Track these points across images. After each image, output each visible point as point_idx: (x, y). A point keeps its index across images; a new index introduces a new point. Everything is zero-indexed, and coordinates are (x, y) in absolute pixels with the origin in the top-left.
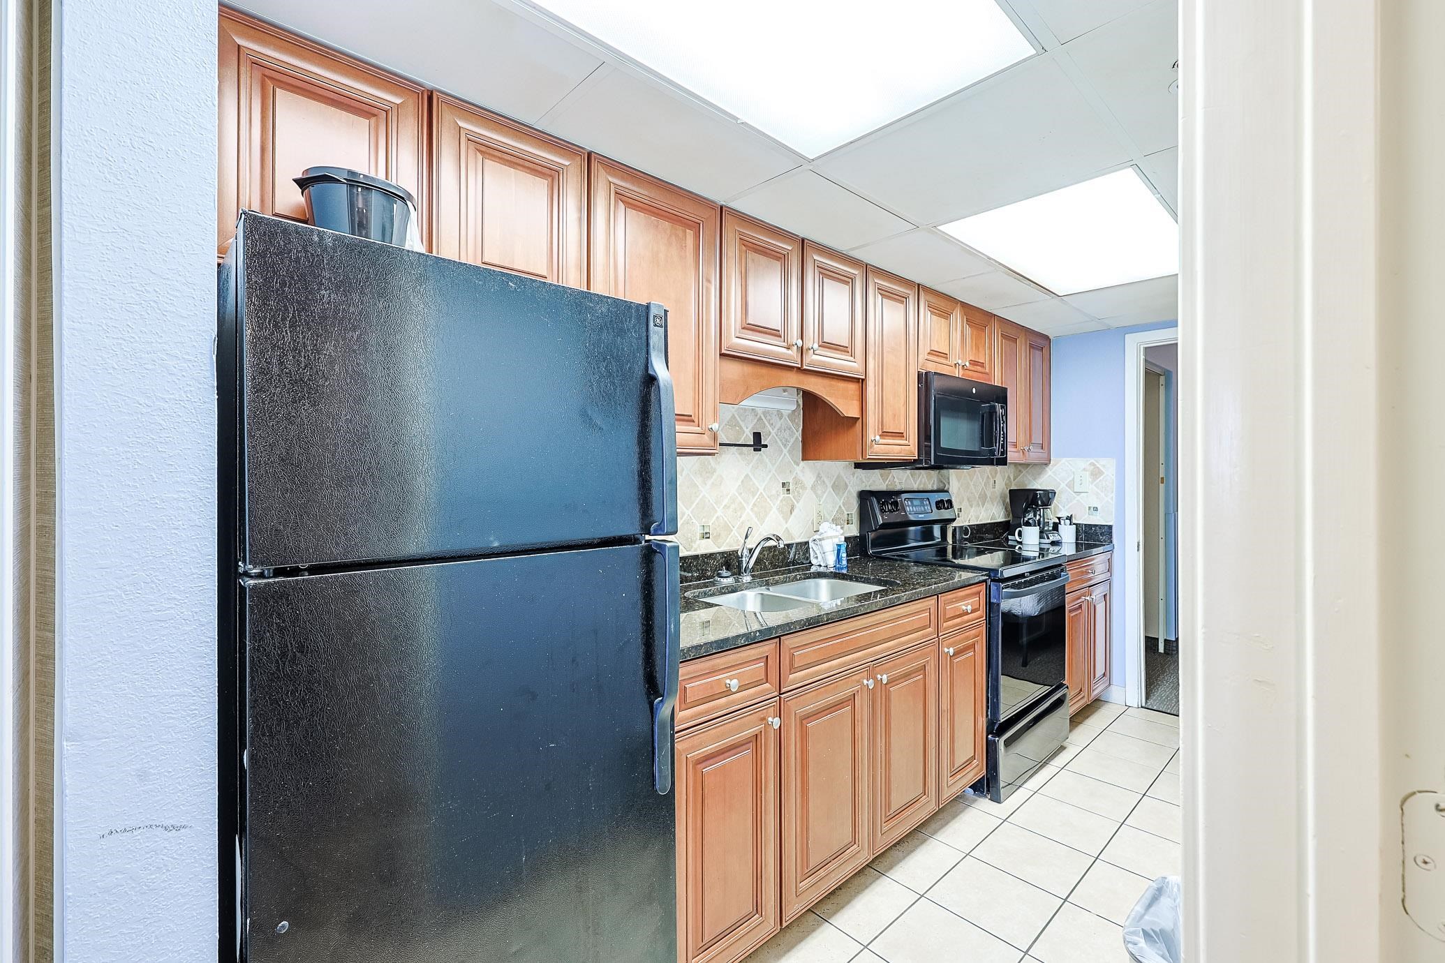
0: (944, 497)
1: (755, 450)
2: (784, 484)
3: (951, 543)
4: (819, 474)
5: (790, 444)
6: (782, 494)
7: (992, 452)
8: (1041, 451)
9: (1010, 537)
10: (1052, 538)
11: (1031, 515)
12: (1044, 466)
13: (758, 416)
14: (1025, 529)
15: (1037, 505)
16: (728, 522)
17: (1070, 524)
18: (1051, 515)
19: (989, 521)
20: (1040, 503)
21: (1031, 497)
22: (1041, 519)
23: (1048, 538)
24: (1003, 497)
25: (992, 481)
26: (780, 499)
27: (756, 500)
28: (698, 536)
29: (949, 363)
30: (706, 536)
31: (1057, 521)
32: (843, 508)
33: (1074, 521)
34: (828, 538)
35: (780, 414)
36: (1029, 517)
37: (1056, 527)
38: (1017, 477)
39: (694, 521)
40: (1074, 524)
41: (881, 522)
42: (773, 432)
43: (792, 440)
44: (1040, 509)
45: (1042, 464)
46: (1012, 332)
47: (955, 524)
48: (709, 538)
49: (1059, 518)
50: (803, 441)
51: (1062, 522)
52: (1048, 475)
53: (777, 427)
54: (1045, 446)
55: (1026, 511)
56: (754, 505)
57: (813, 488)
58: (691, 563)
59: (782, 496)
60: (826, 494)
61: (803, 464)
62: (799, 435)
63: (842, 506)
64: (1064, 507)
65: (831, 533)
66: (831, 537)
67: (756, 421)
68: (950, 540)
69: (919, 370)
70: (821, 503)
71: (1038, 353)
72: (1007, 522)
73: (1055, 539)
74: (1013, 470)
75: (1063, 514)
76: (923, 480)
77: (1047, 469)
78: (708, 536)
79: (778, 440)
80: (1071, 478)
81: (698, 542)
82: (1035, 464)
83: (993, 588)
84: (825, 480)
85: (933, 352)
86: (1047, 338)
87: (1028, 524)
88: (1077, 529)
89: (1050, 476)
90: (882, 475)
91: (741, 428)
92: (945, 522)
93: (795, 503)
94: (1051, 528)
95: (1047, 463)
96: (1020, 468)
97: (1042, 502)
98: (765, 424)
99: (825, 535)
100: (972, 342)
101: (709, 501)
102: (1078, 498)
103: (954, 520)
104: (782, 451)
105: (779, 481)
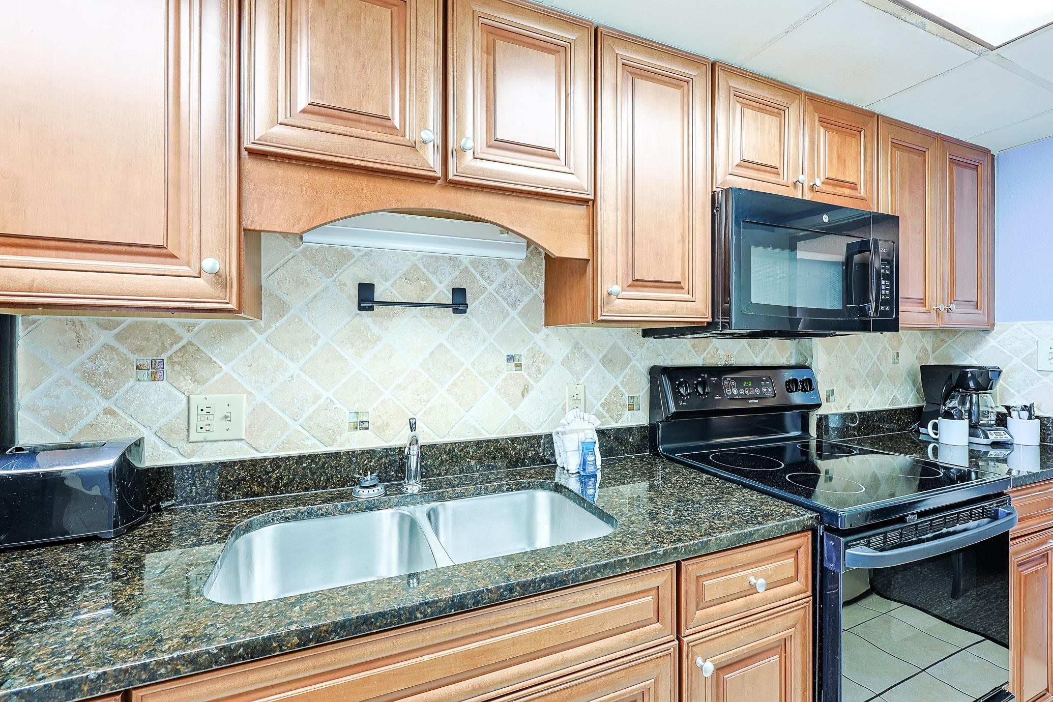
0: (801, 375)
1: (455, 311)
2: (510, 358)
3: (815, 436)
4: (577, 344)
5: (522, 305)
6: (508, 369)
7: (863, 312)
8: (977, 311)
9: (922, 430)
10: (993, 437)
11: (954, 403)
12: (983, 333)
13: (462, 267)
14: (943, 422)
15: (967, 388)
16: (404, 408)
17: (1030, 418)
18: (991, 402)
19: (887, 407)
20: (972, 384)
21: (955, 377)
22: (974, 408)
23: (987, 437)
24: (910, 374)
25: (891, 354)
26: (503, 377)
27: (458, 378)
28: (346, 426)
29: (784, 182)
30: (362, 426)
31: (1006, 411)
32: (622, 389)
33: (1037, 412)
34: (571, 432)
35: (503, 264)
36: (951, 405)
37: (1002, 420)
38: (939, 347)
39: (339, 406)
40: (1037, 417)
41: (673, 409)
42: (490, 289)
43: (526, 299)
44: (971, 396)
45: (980, 330)
46: (916, 141)
47: (821, 411)
48: (368, 428)
49: (1008, 408)
50: (546, 301)
51: (1014, 414)
52: (989, 346)
53: (497, 282)
54: (983, 303)
55: (947, 396)
56: (454, 384)
57: (565, 362)
58: (325, 463)
59: (506, 373)
60: (589, 371)
61: (545, 331)
62: (539, 291)
63: (620, 386)
64: (1019, 392)
65: (576, 425)
66: (577, 431)
67: (457, 272)
68: (813, 431)
69: (714, 190)
70: (581, 382)
71: (968, 175)
72: (920, 409)
73: (999, 439)
74: (930, 340)
75: (1017, 401)
76: (771, 352)
77: (988, 337)
78: (365, 425)
79: (498, 297)
80: (1032, 350)
81: (347, 434)
82: (967, 331)
83: (828, 544)
84: (589, 351)
85: (745, 163)
86: (986, 152)
87: (948, 415)
88: (1042, 425)
89: (992, 347)
90: (694, 346)
91: (427, 280)
92: (805, 410)
93: (532, 382)
94: (993, 422)
95: (987, 328)
96: (942, 336)
97: (977, 383)
98: (475, 277)
99: (568, 428)
100: (830, 151)
101: (368, 379)
102: (1045, 379)
103: (819, 406)
104: (507, 314)
105: (503, 355)
